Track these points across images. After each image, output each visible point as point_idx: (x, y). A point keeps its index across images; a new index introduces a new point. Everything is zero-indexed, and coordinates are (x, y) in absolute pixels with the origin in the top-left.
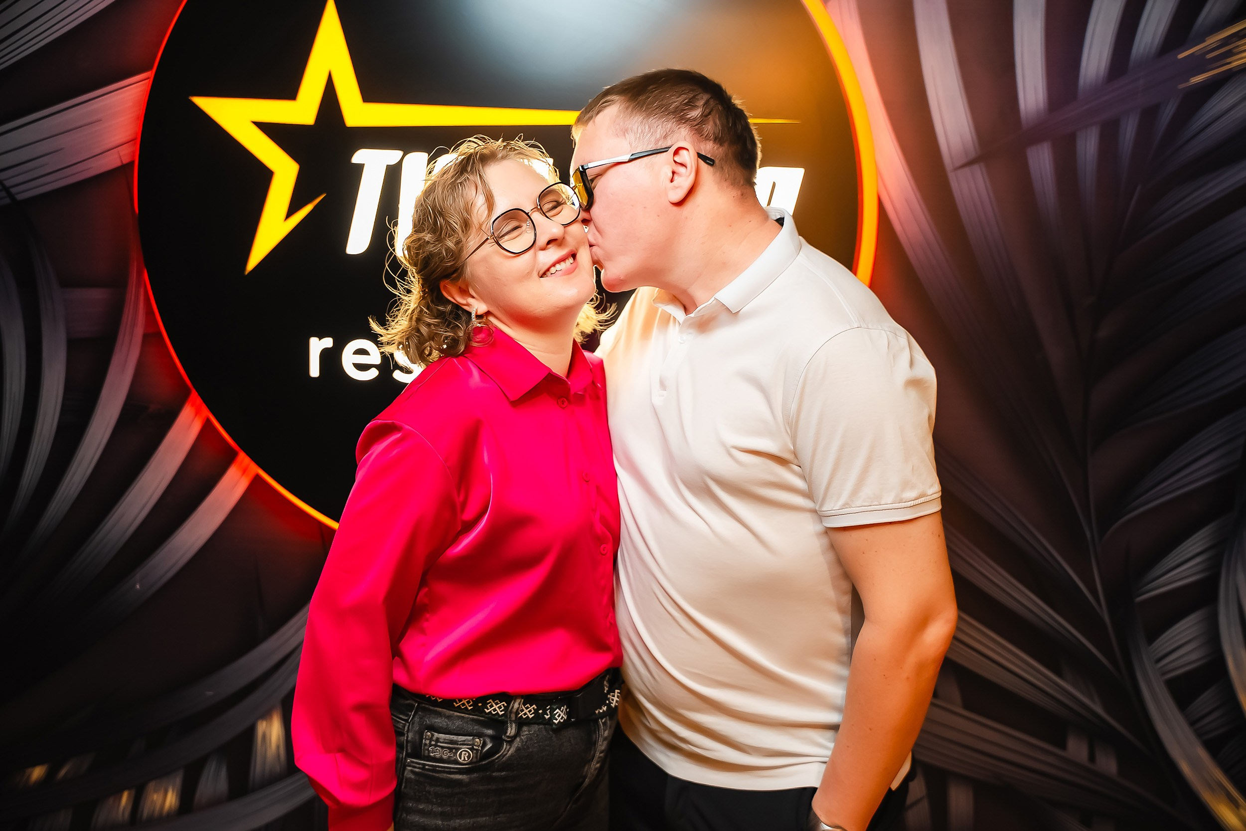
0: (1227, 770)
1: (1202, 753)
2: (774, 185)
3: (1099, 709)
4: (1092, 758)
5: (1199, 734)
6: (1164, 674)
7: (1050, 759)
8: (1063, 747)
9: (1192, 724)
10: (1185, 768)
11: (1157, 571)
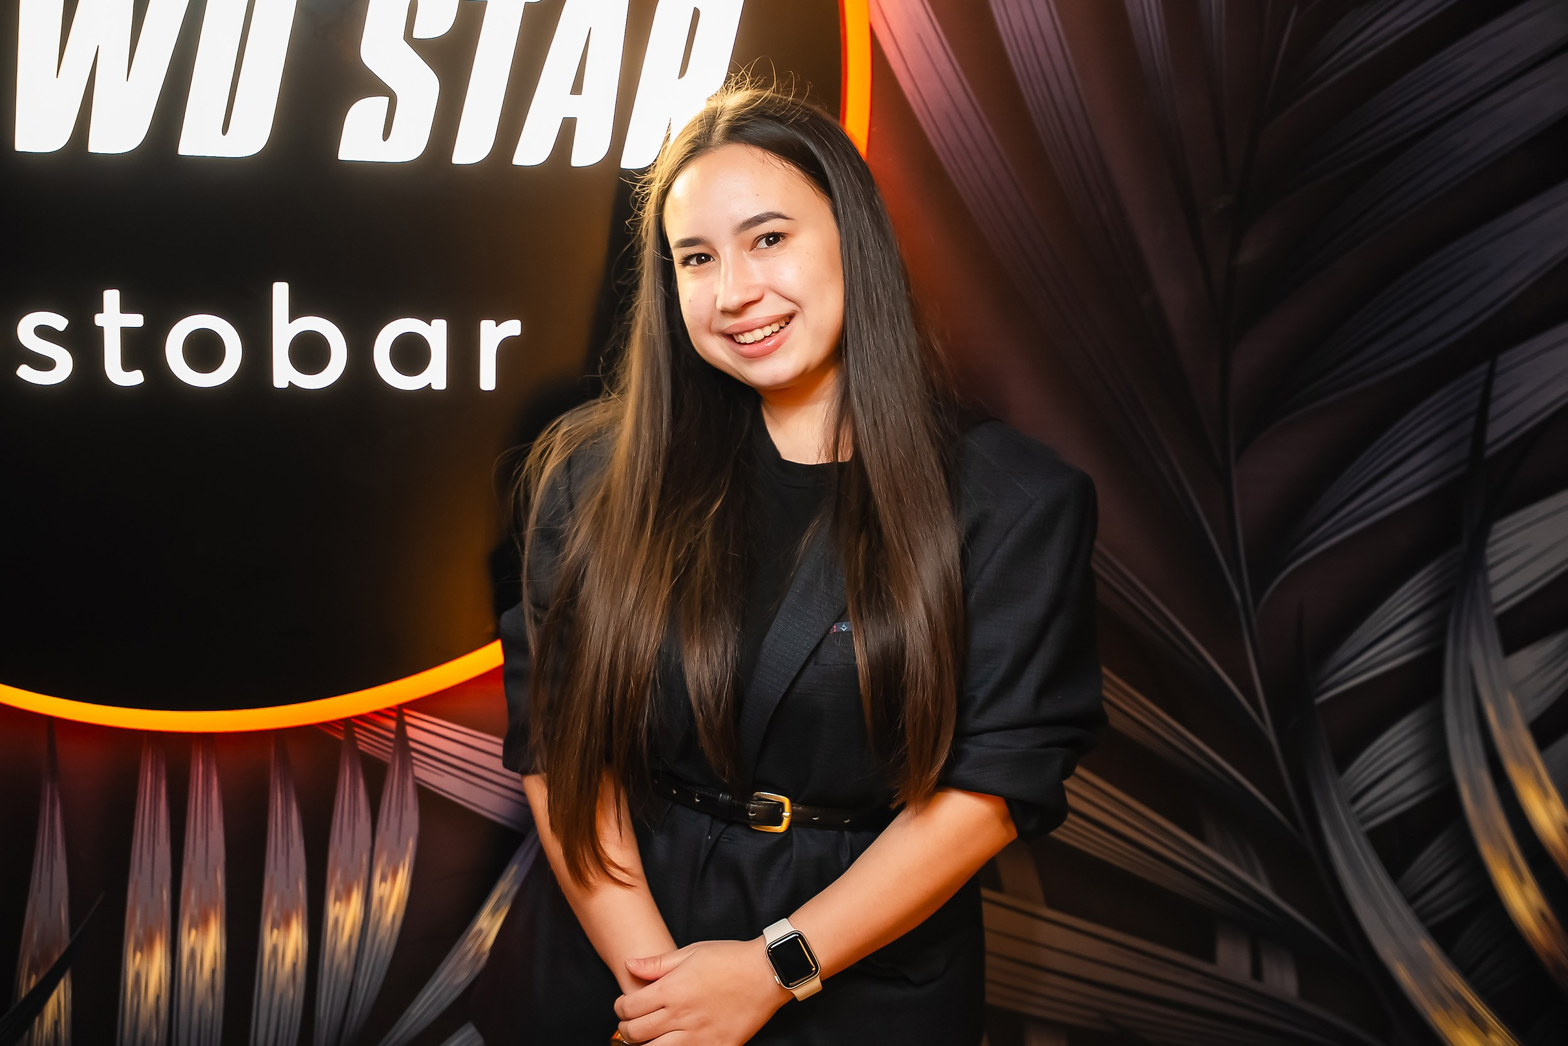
0: (1467, 973)
1: (1428, 948)
2: (696, 13)
3: (1265, 890)
4: (1257, 972)
5: (1422, 916)
6: (1364, 821)
7: (1191, 980)
8: (1211, 957)
9: (1410, 900)
10: (1403, 974)
11: (1346, 650)
